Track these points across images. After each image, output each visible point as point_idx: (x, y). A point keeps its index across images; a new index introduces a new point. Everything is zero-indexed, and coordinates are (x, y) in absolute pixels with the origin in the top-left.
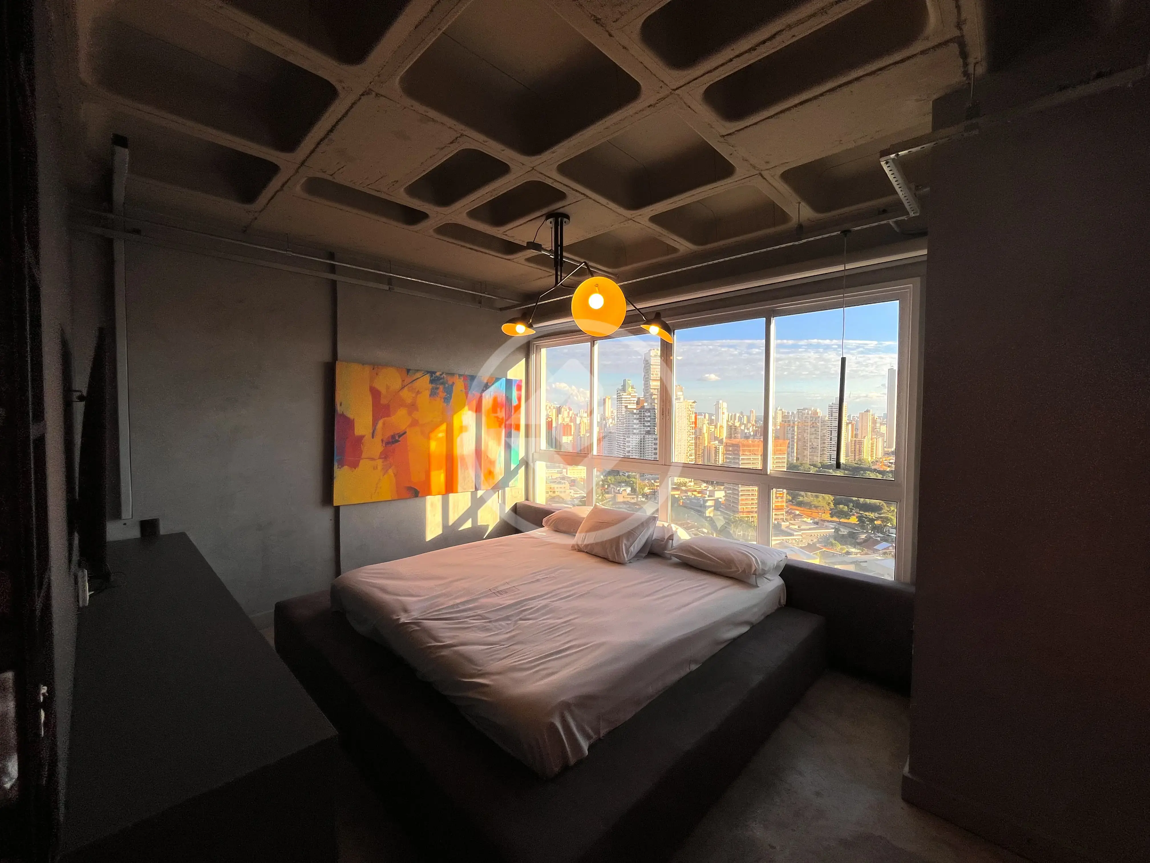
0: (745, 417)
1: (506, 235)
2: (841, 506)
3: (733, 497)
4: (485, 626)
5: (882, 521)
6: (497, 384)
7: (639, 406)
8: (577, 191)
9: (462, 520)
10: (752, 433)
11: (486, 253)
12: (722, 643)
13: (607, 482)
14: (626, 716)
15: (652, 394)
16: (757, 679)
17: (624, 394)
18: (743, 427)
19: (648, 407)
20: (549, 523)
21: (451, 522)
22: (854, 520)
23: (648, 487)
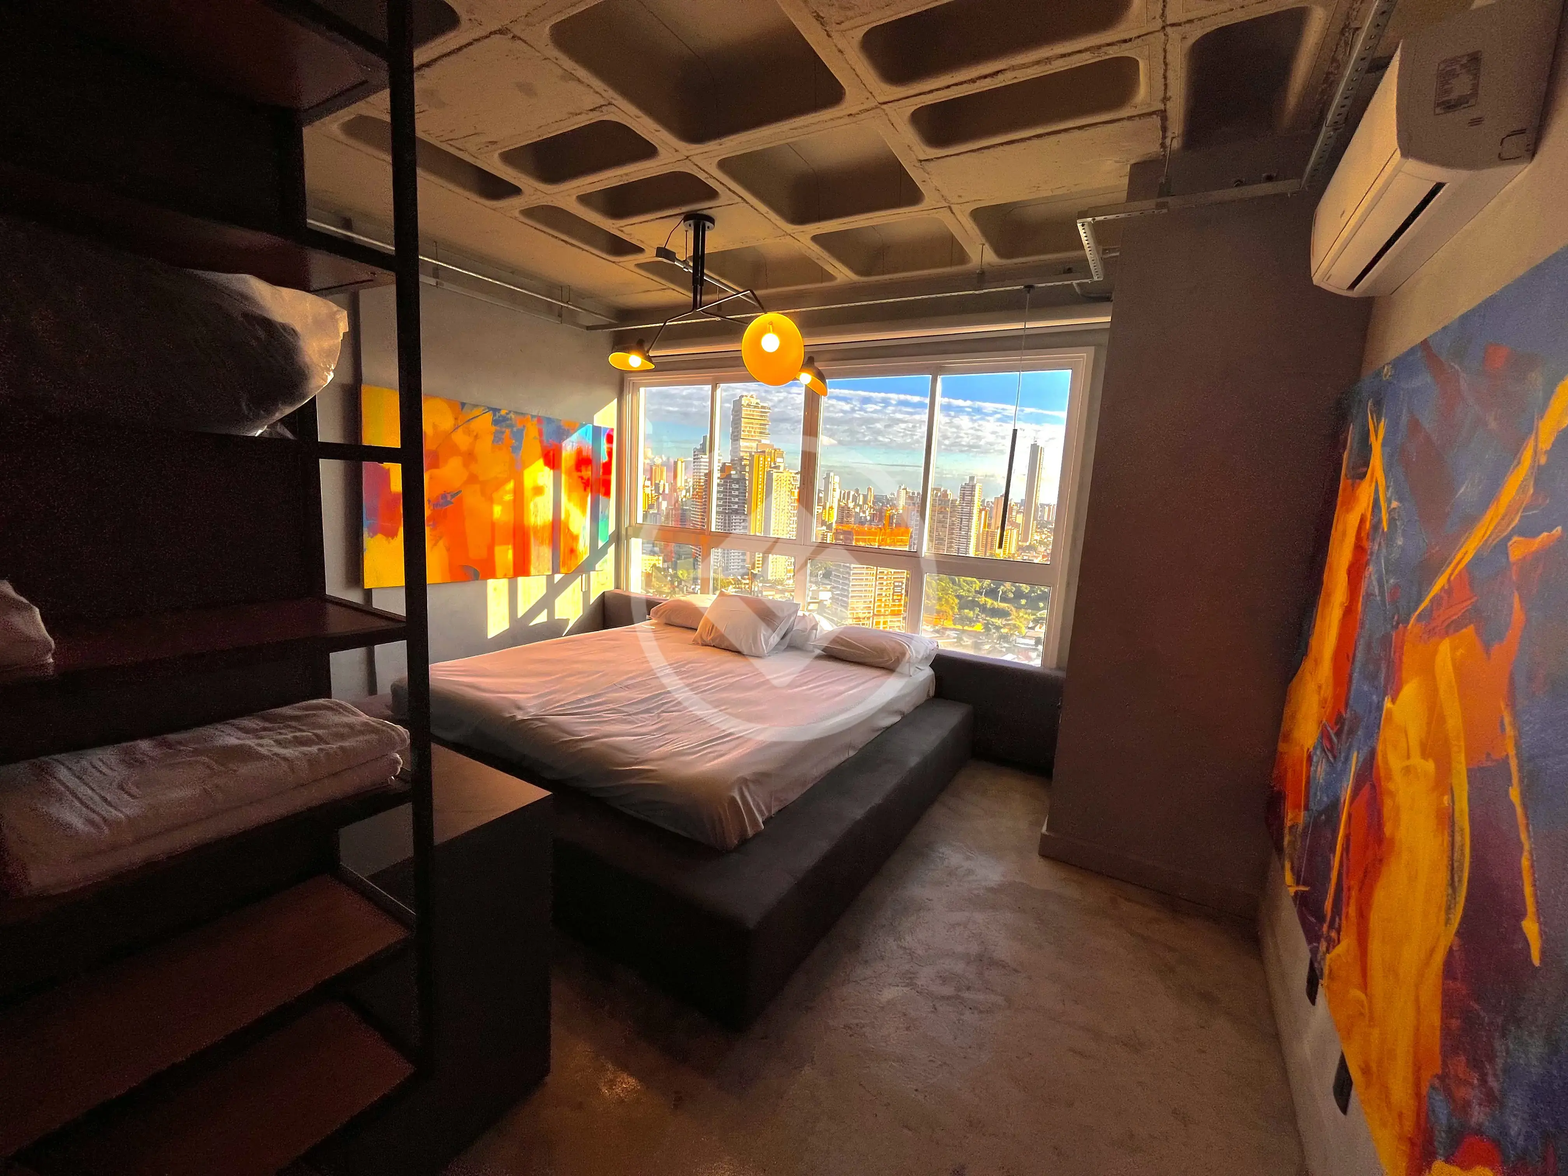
0: (861, 496)
1: (622, 231)
2: (966, 611)
3: (841, 600)
4: (625, 719)
5: (1010, 629)
6: (581, 431)
7: (725, 475)
8: (734, 192)
9: (534, 611)
10: (868, 518)
11: (583, 250)
12: (878, 730)
13: (678, 577)
14: (793, 796)
15: (742, 459)
16: (913, 761)
17: (703, 456)
18: (858, 510)
19: (736, 477)
20: (659, 614)
21: (520, 614)
22: (979, 627)
23: (732, 584)
